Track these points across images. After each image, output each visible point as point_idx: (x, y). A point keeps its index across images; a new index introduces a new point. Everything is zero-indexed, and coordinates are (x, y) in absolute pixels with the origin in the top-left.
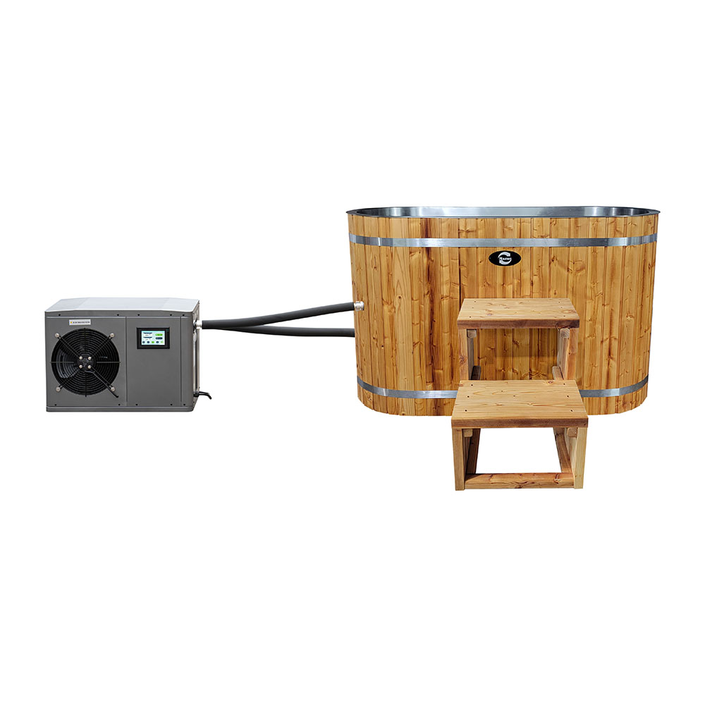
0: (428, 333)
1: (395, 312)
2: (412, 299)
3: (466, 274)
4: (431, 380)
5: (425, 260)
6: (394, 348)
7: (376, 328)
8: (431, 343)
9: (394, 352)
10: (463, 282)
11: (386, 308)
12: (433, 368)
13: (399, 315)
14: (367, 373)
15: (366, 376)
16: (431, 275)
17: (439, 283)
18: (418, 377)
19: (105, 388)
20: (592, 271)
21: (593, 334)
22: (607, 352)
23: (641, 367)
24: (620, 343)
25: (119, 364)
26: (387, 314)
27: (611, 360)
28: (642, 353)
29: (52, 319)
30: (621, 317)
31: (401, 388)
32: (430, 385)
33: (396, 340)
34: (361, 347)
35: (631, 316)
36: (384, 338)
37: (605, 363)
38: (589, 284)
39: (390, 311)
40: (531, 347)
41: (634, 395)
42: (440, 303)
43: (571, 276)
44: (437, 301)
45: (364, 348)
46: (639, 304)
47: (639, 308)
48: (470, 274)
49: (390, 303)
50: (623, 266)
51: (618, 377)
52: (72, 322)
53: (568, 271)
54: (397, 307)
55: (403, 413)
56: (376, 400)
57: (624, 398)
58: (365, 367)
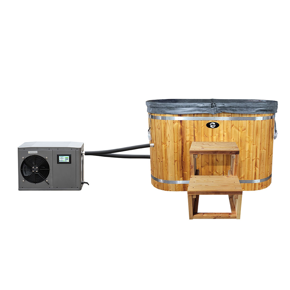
0: (181, 157)
1: (167, 147)
2: (174, 142)
3: (196, 132)
4: (182, 176)
5: (180, 126)
6: (166, 163)
7: (159, 154)
8: (182, 160)
9: (167, 164)
10: (195, 135)
11: (163, 145)
12: (183, 171)
13: (169, 149)
14: (155, 173)
15: (155, 174)
16: (182, 132)
17: (185, 135)
18: (176, 175)
19: (44, 180)
20: (249, 131)
21: (249, 157)
22: (255, 164)
23: (269, 171)
24: (260, 160)
25: (49, 170)
26: (164, 149)
27: (256, 168)
28: (269, 165)
29: (21, 151)
30: (260, 149)
31: (169, 180)
32: (182, 178)
33: (167, 159)
34: (153, 162)
35: (265, 149)
36: (163, 158)
37: (254, 169)
38: (247, 136)
39: (165, 147)
40: (223, 162)
41: (266, 182)
42: (186, 144)
43: (240, 133)
44: (184, 143)
45: (154, 163)
46: (268, 144)
47: (268, 146)
48: (198, 132)
49: (165, 143)
50: (261, 128)
51: (259, 175)
52: (29, 152)
53: (239, 130)
54: (168, 145)
55: (170, 190)
56: (159, 185)
57: (262, 184)
58: (154, 170)
